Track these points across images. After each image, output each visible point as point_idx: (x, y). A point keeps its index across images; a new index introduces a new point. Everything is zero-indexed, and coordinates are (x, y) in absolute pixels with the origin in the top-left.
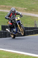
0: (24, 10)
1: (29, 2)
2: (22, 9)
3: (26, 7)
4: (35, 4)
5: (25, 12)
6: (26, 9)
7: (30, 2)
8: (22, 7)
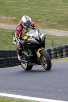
0: (12, 21)
1: (20, 7)
2: (7, 19)
3: (14, 16)
4: (30, 10)
5: (12, 24)
6: (14, 18)
7: (22, 7)
8: (7, 15)
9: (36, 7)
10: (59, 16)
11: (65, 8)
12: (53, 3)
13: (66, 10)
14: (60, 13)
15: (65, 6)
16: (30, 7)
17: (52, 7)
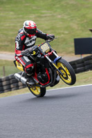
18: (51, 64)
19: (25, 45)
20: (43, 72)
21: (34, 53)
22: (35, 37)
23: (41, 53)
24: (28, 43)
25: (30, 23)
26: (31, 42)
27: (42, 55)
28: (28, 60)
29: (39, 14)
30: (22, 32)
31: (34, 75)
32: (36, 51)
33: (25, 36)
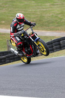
9: (10, 9)
10: (33, 16)
11: (38, 8)
12: (26, 5)
13: (39, 10)
14: (33, 14)
15: (38, 7)
16: (4, 9)
17: (25, 8)
18: (33, 42)
19: (17, 29)
20: (28, 47)
21: (23, 35)
22: (23, 24)
23: (27, 35)
24: (19, 28)
25: (20, 15)
26: (21, 27)
27: (28, 36)
28: (19, 40)
29: (52, 3)
30: (15, 21)
31: (22, 49)
32: (24, 34)
33: (17, 24)
